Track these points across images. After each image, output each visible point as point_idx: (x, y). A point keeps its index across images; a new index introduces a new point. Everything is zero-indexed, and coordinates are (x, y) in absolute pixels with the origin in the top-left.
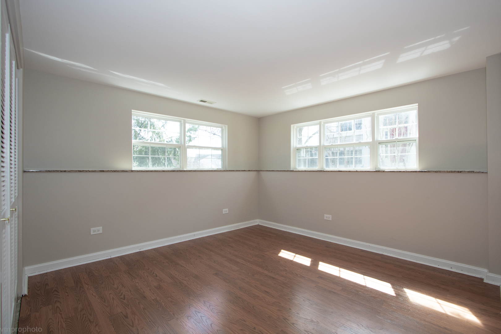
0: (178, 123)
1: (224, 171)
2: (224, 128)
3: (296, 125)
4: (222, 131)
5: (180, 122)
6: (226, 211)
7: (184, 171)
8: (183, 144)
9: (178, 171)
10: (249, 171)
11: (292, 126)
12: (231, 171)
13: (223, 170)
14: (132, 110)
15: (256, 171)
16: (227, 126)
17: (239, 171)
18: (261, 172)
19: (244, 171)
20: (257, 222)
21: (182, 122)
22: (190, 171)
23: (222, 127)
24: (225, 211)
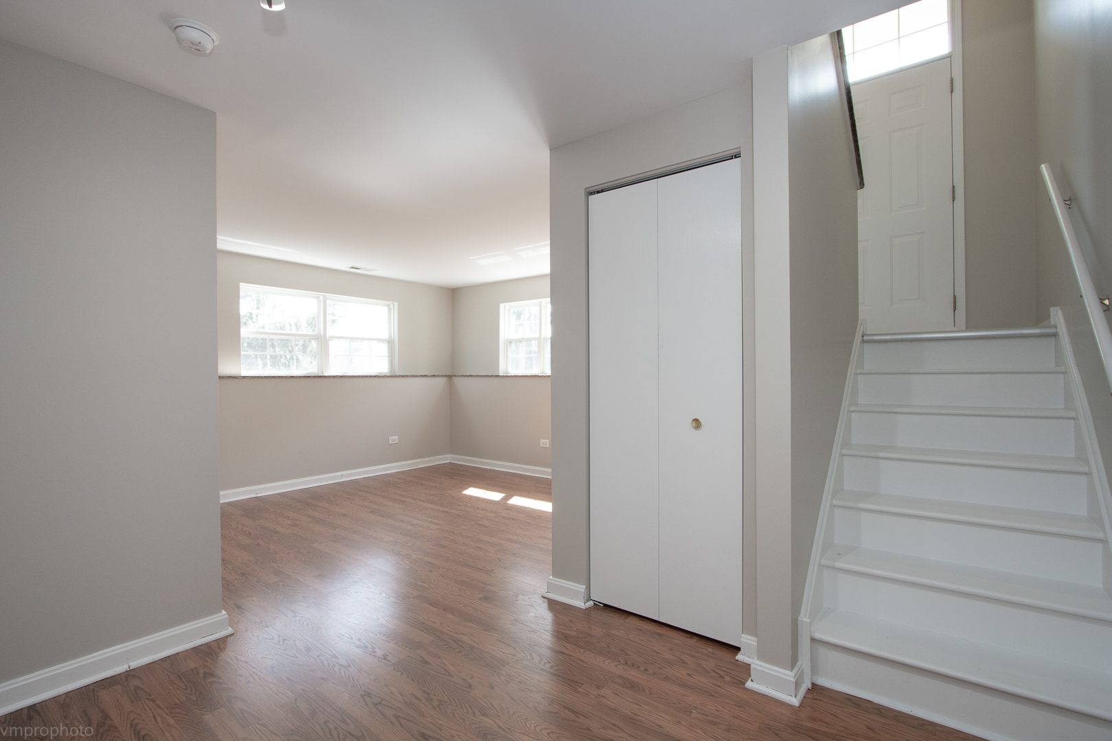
0: (316, 300)
1: (391, 376)
2: (391, 306)
3: (508, 304)
4: (390, 310)
5: (318, 298)
6: (394, 439)
7: (325, 377)
8: (322, 333)
9: (314, 377)
10: (434, 376)
11: (502, 305)
12: (403, 376)
13: (389, 375)
14: (241, 284)
15: (446, 376)
16: (396, 304)
17: (417, 376)
18: (454, 378)
19: (425, 376)
20: (446, 459)
21: (321, 298)
22: (334, 377)
23: (388, 306)
24: (392, 440)
